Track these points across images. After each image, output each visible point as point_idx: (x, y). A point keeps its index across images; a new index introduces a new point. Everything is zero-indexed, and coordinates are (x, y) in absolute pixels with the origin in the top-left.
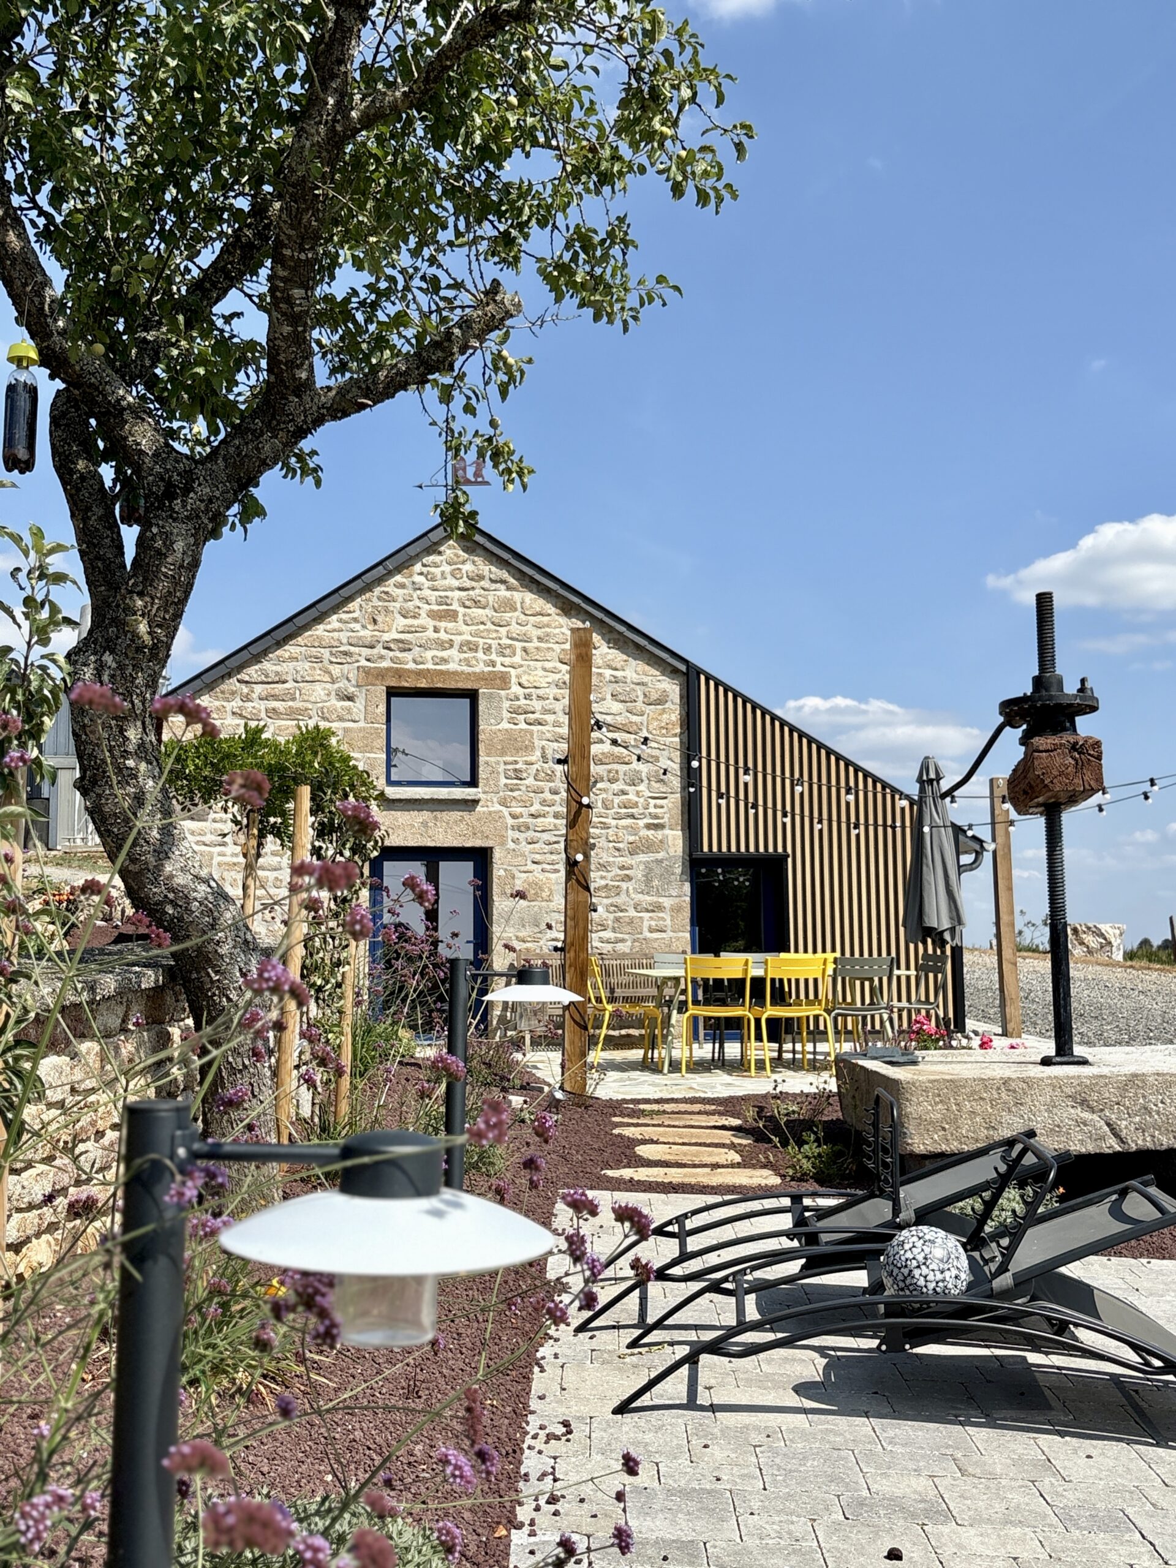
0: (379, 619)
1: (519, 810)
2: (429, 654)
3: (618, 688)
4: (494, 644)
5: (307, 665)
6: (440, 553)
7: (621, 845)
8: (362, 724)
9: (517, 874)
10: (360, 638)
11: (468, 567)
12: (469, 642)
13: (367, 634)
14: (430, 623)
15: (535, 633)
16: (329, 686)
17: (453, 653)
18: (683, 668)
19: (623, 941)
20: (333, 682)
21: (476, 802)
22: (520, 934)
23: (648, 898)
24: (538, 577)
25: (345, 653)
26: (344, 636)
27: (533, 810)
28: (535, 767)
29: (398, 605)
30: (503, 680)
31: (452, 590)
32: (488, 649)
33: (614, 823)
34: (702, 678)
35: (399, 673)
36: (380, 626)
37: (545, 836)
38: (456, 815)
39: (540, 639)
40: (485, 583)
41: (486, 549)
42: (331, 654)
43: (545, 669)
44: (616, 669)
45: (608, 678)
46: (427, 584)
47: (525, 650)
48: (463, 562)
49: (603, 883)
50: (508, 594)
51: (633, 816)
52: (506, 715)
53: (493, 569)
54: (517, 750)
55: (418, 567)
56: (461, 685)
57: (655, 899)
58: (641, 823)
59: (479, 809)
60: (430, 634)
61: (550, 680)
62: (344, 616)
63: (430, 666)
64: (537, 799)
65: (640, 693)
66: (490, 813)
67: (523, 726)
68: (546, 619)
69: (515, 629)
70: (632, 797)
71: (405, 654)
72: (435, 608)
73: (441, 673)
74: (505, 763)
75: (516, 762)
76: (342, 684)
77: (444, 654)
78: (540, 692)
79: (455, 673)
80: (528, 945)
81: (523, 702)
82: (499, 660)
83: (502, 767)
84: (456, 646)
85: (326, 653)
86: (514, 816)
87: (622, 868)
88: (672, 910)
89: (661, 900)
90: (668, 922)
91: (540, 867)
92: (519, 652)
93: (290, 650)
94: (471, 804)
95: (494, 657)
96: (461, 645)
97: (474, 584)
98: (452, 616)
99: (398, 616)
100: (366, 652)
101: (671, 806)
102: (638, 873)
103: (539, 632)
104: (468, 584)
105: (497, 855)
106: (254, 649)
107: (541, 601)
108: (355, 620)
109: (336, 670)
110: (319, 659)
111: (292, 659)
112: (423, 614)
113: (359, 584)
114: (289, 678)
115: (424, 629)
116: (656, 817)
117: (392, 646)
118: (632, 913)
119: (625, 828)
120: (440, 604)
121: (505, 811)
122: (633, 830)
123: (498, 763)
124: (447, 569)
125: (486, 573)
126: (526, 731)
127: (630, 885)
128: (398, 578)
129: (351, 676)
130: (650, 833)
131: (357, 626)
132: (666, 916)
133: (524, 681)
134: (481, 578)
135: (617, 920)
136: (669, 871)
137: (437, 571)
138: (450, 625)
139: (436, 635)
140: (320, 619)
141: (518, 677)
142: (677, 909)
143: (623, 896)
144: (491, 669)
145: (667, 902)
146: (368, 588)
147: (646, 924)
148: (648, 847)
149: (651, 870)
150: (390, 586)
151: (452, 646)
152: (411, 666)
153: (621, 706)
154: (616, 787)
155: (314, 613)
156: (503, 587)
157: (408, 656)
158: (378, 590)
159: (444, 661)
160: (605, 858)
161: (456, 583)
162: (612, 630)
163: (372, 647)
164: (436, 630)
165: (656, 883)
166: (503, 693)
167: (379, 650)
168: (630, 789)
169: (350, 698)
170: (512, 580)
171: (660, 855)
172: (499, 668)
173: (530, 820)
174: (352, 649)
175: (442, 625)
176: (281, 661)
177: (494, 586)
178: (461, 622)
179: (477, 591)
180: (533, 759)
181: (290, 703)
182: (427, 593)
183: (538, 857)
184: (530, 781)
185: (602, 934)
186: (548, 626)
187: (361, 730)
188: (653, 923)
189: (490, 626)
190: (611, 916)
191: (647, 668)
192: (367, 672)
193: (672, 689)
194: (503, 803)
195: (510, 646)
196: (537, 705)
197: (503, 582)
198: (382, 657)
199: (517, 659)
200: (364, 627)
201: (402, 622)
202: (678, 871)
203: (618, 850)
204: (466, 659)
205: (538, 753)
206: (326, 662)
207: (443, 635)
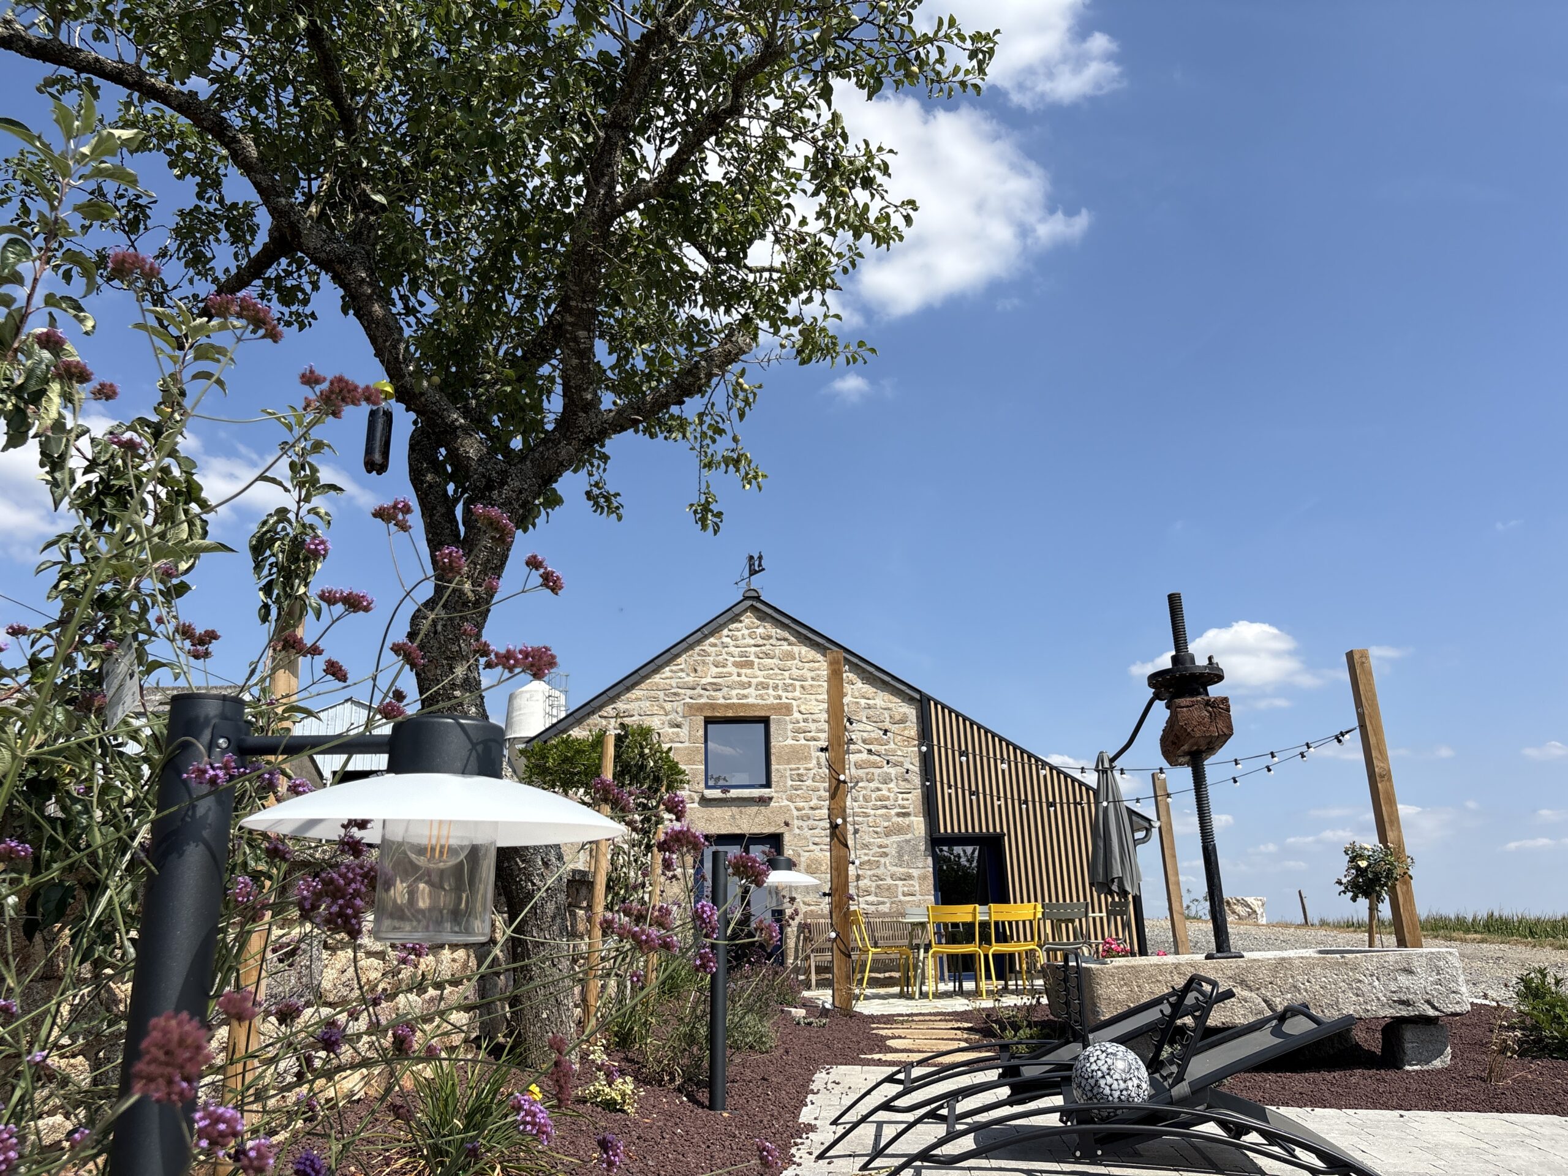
0: (699, 669)
1: (802, 804)
2: (734, 692)
3: (871, 712)
4: (780, 683)
5: (648, 704)
6: (741, 622)
7: (878, 829)
8: (687, 744)
9: (802, 853)
10: (685, 683)
11: (761, 630)
12: (762, 683)
13: (690, 680)
14: (734, 670)
15: (809, 675)
16: (663, 718)
17: (751, 691)
18: (918, 696)
19: (883, 903)
20: (666, 715)
21: (771, 799)
22: (806, 900)
23: (901, 870)
24: (810, 635)
25: (675, 694)
26: (673, 682)
27: (812, 804)
28: (813, 772)
29: (711, 659)
30: (787, 709)
31: (749, 646)
32: (776, 688)
33: (872, 812)
34: (932, 703)
35: (713, 707)
36: (700, 673)
38: (755, 809)
39: (813, 679)
40: (772, 641)
41: (773, 617)
42: (666, 695)
43: (817, 700)
44: (869, 699)
45: (864, 705)
46: (732, 643)
47: (802, 687)
48: (757, 627)
49: (866, 858)
50: (789, 648)
51: (886, 807)
52: (790, 734)
53: (778, 631)
54: (799, 760)
55: (725, 632)
56: (757, 714)
57: (906, 870)
58: (893, 812)
59: (772, 804)
60: (735, 678)
61: (821, 708)
62: (674, 668)
63: (735, 701)
64: (814, 795)
65: (887, 715)
66: (781, 807)
67: (803, 742)
68: (817, 664)
69: (795, 673)
70: (885, 792)
71: (717, 693)
72: (738, 659)
73: (743, 705)
74: (791, 770)
75: (798, 769)
76: (672, 716)
77: (745, 692)
78: (815, 717)
79: (753, 705)
80: (812, 908)
81: (802, 724)
82: (784, 695)
83: (788, 773)
84: (753, 686)
85: (661, 694)
86: (798, 809)
87: (880, 847)
88: (920, 879)
89: (910, 871)
90: (917, 888)
91: (818, 847)
92: (798, 688)
93: (636, 693)
94: (764, 801)
95: (780, 692)
96: (757, 685)
97: (765, 642)
98: (751, 665)
99: (712, 666)
100: (689, 692)
101: (914, 799)
102: (892, 851)
103: (813, 674)
104: (761, 642)
105: (787, 838)
106: (611, 694)
107: (813, 652)
108: (682, 670)
109: (668, 706)
110: (656, 699)
111: (638, 699)
112: (730, 664)
113: (684, 645)
114: (635, 713)
115: (731, 674)
116: (904, 807)
117: (708, 687)
118: (889, 881)
119: (881, 816)
120: (742, 657)
121: (792, 806)
122: (887, 818)
123: (785, 770)
124: (746, 632)
125: (774, 634)
126: (805, 745)
127: (887, 860)
128: (712, 640)
129: (679, 709)
130: (900, 819)
131: (683, 675)
132: (916, 883)
133: (802, 708)
134: (770, 637)
135: (878, 887)
136: (915, 848)
137: (739, 634)
138: (749, 671)
139: (739, 679)
140: (656, 671)
141: (798, 706)
142: (923, 878)
143: (882, 868)
144: (778, 701)
145: (915, 873)
146: (691, 647)
147: (900, 890)
148: (899, 830)
149: (902, 848)
150: (706, 646)
151: (750, 686)
152: (721, 701)
153: (874, 726)
154: (872, 785)
155: (652, 666)
156: (785, 643)
157: (719, 694)
158: (697, 649)
159: (745, 697)
160: (867, 839)
161: (753, 642)
162: (864, 670)
163: (694, 689)
164: (739, 675)
165: (906, 858)
166: (787, 718)
167: (699, 690)
168: (884, 787)
169: (678, 726)
170: (792, 638)
171: (908, 837)
172: (784, 700)
173: (811, 812)
174: (680, 691)
175: (743, 671)
176: (630, 701)
177: (779, 643)
178: (756, 669)
179: (768, 647)
180: (811, 766)
182: (732, 649)
183: (817, 840)
184: (809, 782)
185: (868, 898)
186: (819, 669)
187: (686, 748)
188: (906, 889)
189: (777, 671)
190: (874, 884)
191: (891, 697)
192: (690, 706)
193: (910, 712)
194: (790, 799)
195: (792, 685)
196: (813, 726)
197: (785, 640)
198: (701, 696)
199: (797, 694)
200: (688, 675)
201: (715, 670)
202: (923, 848)
203: (877, 833)
204: (760, 695)
205: (814, 762)
206: (661, 700)
207: (744, 679)
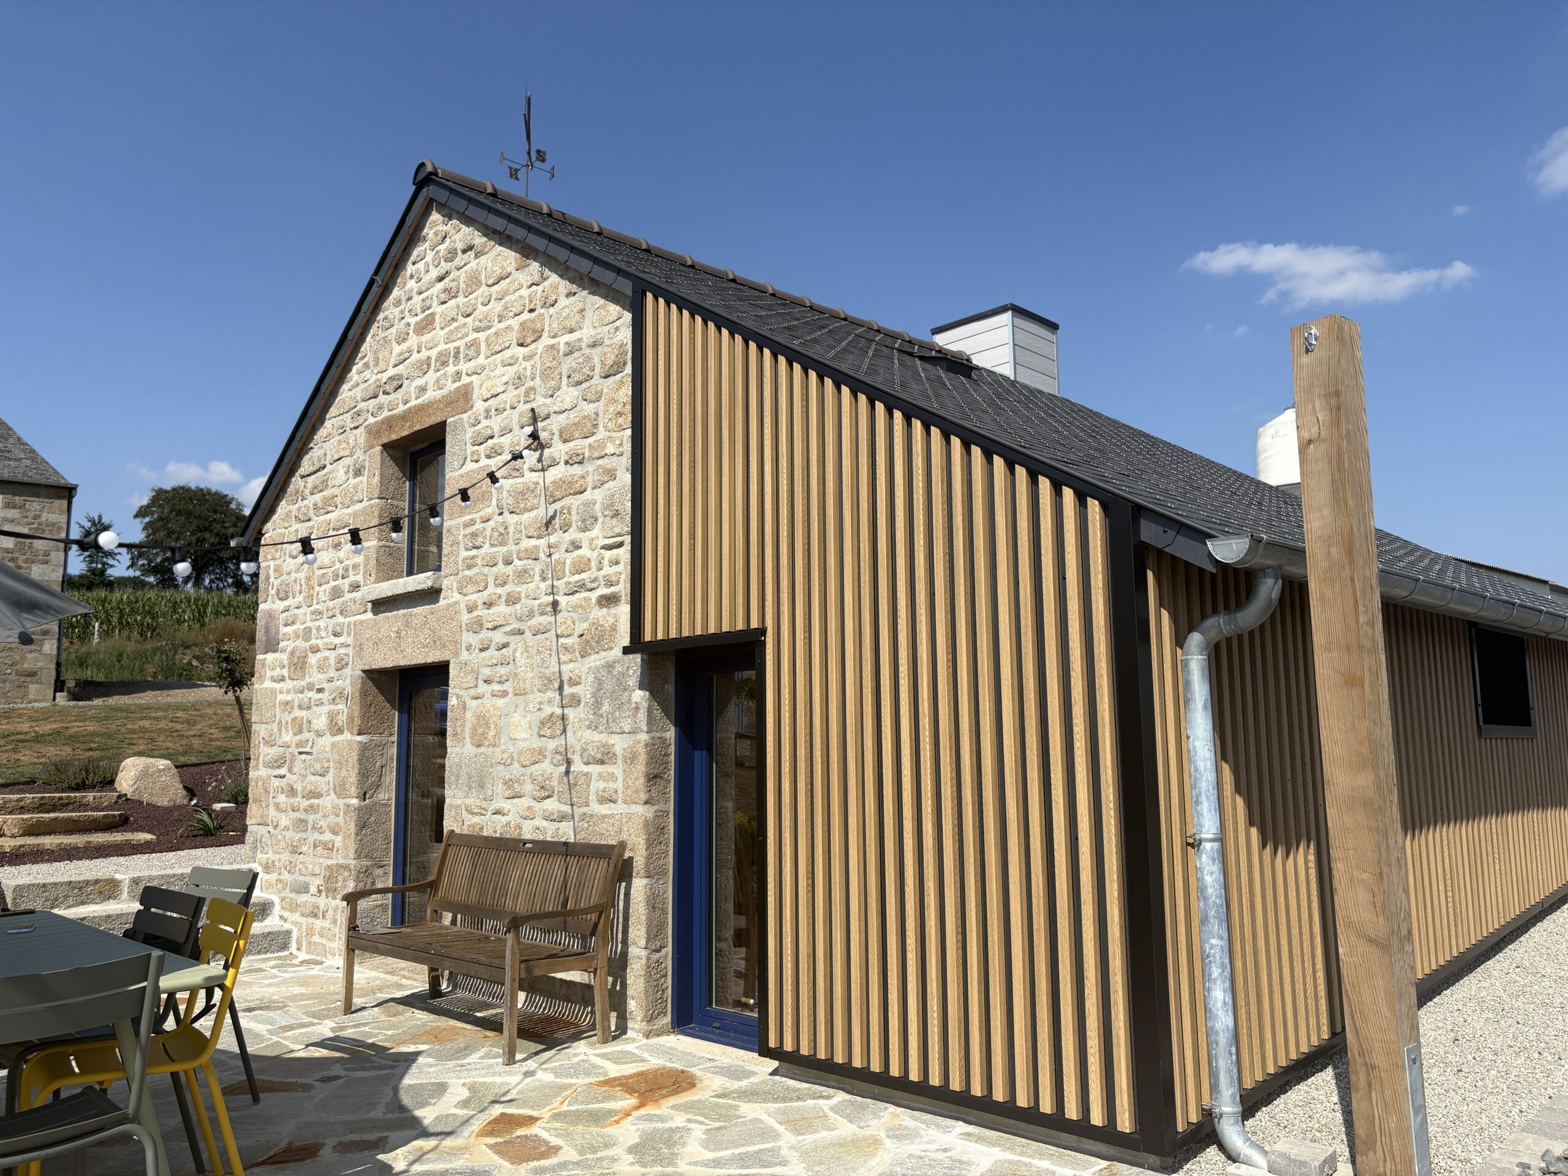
0: (381, 355)
1: (474, 598)
2: (413, 386)
4: (462, 345)
5: (337, 440)
6: (424, 240)
7: (570, 641)
8: (365, 504)
9: (469, 702)
10: (368, 388)
11: (445, 244)
12: (441, 354)
13: (373, 380)
14: (415, 342)
15: (496, 310)
16: (348, 461)
17: (431, 376)
19: (566, 817)
20: (351, 455)
21: (437, 592)
22: (468, 802)
23: (597, 738)
25: (359, 414)
26: (358, 392)
27: (486, 595)
28: (491, 523)
29: (394, 330)
30: (467, 398)
31: (432, 284)
32: (457, 356)
33: (562, 601)
34: (649, 296)
35: (389, 423)
36: (382, 365)
37: (498, 637)
38: (422, 615)
39: (500, 317)
40: (457, 259)
42: (353, 418)
44: (572, 331)
45: (562, 348)
46: (414, 287)
47: (487, 341)
48: (441, 240)
49: (549, 711)
50: (475, 264)
51: (584, 587)
52: (469, 450)
53: (464, 233)
54: (476, 502)
56: (431, 420)
58: (594, 596)
59: (442, 602)
61: (505, 379)
62: (360, 365)
63: (413, 403)
64: (488, 576)
65: (596, 360)
66: (449, 607)
67: (483, 462)
68: (506, 283)
69: (480, 314)
70: (584, 552)
71: (397, 395)
72: (419, 317)
73: (418, 408)
74: (465, 527)
75: (472, 522)
76: (357, 455)
77: (422, 380)
78: (498, 401)
79: (430, 404)
80: (476, 819)
81: (484, 423)
82: (463, 367)
83: (461, 534)
84: (433, 365)
85: (348, 418)
86: (470, 610)
87: (570, 682)
88: (625, 758)
89: (611, 740)
90: (620, 784)
91: (489, 688)
92: (482, 347)
93: (326, 425)
94: (431, 596)
95: (460, 365)
96: (436, 361)
97: (448, 265)
98: (432, 322)
99: (394, 344)
100: (372, 404)
102: (585, 691)
103: (499, 306)
104: (443, 268)
105: (451, 672)
107: (501, 258)
108: (367, 366)
109: (352, 438)
110: (345, 429)
111: (328, 436)
112: (410, 331)
114: (326, 461)
115: (410, 352)
116: (610, 583)
117: (387, 387)
118: (578, 766)
119: (575, 608)
120: (424, 311)
121: (463, 602)
122: (584, 612)
123: (457, 527)
124: (430, 257)
125: (456, 243)
126: (484, 469)
127: (578, 714)
128: (395, 293)
129: (361, 440)
130: (601, 614)
131: (367, 374)
132: (617, 769)
133: (484, 390)
134: (453, 252)
135: (562, 778)
136: (620, 683)
137: (422, 265)
138: (430, 336)
139: (418, 357)
140: (344, 377)
141: (481, 386)
142: (631, 759)
144: (457, 384)
145: (618, 745)
146: (372, 317)
147: (593, 787)
148: (600, 640)
149: (600, 683)
150: (389, 307)
151: (429, 365)
152: (401, 408)
153: (575, 392)
154: (568, 537)
156: (473, 256)
157: (399, 396)
158: (380, 318)
159: (423, 389)
161: (435, 273)
163: (375, 397)
164: (419, 350)
165: (606, 708)
166: (464, 417)
167: (381, 398)
168: (584, 537)
169: (360, 472)
170: (479, 241)
171: (612, 655)
172: (465, 380)
173: (485, 612)
174: (364, 405)
175: (427, 337)
176: (323, 441)
177: (466, 258)
178: (438, 328)
179: (451, 275)
180: (489, 512)
181: (325, 493)
182: (414, 300)
183: (488, 672)
184: (486, 549)
185: (547, 805)
186: (506, 293)
187: (363, 511)
188: (601, 785)
189: (462, 320)
190: (556, 772)
191: (604, 312)
192: (371, 431)
194: (460, 590)
195: (474, 342)
196: (495, 423)
197: (471, 247)
198: (380, 408)
199: (481, 359)
200: (372, 372)
201: (397, 349)
202: (632, 682)
203: (566, 649)
204: (438, 380)
205: (494, 502)
206: (348, 430)
207: (424, 354)
